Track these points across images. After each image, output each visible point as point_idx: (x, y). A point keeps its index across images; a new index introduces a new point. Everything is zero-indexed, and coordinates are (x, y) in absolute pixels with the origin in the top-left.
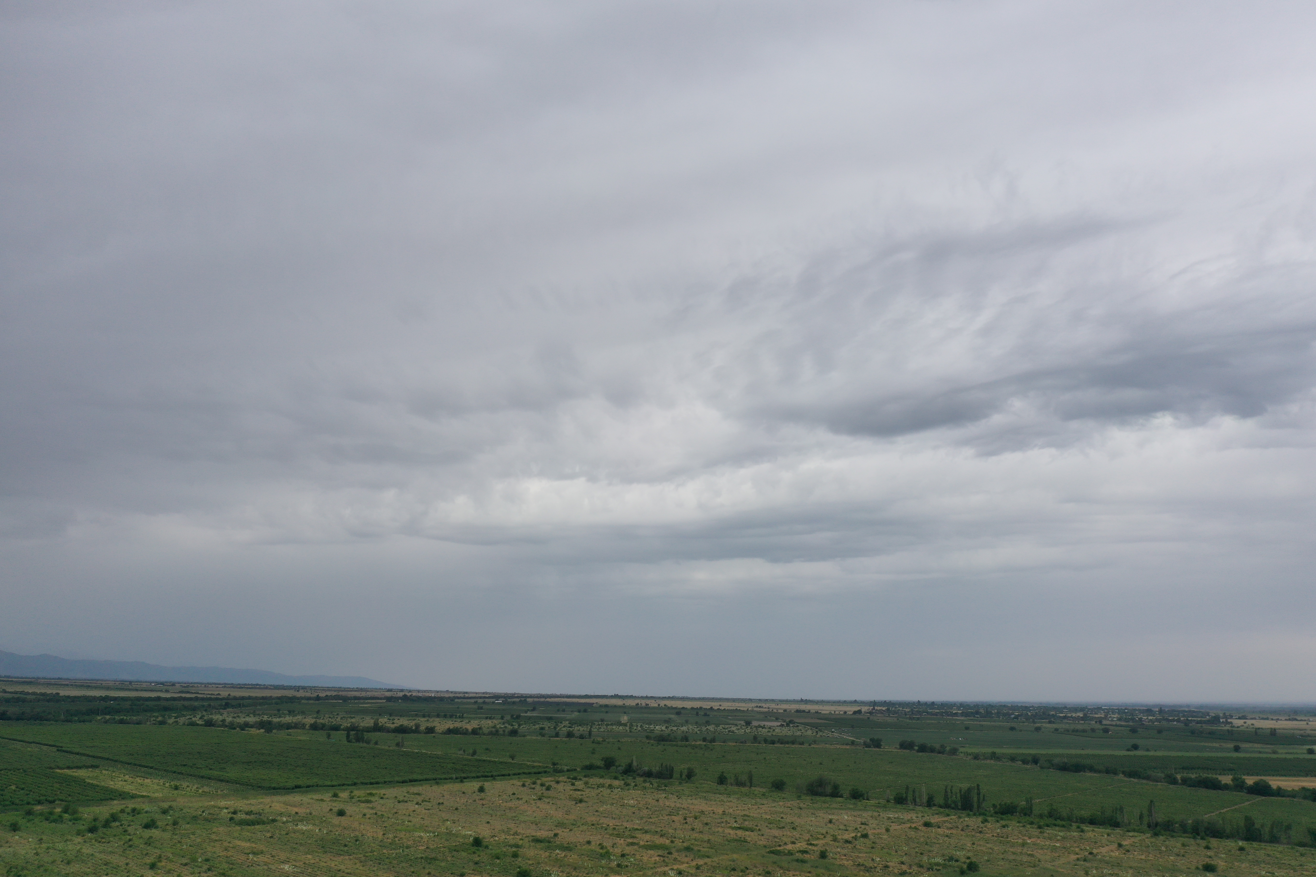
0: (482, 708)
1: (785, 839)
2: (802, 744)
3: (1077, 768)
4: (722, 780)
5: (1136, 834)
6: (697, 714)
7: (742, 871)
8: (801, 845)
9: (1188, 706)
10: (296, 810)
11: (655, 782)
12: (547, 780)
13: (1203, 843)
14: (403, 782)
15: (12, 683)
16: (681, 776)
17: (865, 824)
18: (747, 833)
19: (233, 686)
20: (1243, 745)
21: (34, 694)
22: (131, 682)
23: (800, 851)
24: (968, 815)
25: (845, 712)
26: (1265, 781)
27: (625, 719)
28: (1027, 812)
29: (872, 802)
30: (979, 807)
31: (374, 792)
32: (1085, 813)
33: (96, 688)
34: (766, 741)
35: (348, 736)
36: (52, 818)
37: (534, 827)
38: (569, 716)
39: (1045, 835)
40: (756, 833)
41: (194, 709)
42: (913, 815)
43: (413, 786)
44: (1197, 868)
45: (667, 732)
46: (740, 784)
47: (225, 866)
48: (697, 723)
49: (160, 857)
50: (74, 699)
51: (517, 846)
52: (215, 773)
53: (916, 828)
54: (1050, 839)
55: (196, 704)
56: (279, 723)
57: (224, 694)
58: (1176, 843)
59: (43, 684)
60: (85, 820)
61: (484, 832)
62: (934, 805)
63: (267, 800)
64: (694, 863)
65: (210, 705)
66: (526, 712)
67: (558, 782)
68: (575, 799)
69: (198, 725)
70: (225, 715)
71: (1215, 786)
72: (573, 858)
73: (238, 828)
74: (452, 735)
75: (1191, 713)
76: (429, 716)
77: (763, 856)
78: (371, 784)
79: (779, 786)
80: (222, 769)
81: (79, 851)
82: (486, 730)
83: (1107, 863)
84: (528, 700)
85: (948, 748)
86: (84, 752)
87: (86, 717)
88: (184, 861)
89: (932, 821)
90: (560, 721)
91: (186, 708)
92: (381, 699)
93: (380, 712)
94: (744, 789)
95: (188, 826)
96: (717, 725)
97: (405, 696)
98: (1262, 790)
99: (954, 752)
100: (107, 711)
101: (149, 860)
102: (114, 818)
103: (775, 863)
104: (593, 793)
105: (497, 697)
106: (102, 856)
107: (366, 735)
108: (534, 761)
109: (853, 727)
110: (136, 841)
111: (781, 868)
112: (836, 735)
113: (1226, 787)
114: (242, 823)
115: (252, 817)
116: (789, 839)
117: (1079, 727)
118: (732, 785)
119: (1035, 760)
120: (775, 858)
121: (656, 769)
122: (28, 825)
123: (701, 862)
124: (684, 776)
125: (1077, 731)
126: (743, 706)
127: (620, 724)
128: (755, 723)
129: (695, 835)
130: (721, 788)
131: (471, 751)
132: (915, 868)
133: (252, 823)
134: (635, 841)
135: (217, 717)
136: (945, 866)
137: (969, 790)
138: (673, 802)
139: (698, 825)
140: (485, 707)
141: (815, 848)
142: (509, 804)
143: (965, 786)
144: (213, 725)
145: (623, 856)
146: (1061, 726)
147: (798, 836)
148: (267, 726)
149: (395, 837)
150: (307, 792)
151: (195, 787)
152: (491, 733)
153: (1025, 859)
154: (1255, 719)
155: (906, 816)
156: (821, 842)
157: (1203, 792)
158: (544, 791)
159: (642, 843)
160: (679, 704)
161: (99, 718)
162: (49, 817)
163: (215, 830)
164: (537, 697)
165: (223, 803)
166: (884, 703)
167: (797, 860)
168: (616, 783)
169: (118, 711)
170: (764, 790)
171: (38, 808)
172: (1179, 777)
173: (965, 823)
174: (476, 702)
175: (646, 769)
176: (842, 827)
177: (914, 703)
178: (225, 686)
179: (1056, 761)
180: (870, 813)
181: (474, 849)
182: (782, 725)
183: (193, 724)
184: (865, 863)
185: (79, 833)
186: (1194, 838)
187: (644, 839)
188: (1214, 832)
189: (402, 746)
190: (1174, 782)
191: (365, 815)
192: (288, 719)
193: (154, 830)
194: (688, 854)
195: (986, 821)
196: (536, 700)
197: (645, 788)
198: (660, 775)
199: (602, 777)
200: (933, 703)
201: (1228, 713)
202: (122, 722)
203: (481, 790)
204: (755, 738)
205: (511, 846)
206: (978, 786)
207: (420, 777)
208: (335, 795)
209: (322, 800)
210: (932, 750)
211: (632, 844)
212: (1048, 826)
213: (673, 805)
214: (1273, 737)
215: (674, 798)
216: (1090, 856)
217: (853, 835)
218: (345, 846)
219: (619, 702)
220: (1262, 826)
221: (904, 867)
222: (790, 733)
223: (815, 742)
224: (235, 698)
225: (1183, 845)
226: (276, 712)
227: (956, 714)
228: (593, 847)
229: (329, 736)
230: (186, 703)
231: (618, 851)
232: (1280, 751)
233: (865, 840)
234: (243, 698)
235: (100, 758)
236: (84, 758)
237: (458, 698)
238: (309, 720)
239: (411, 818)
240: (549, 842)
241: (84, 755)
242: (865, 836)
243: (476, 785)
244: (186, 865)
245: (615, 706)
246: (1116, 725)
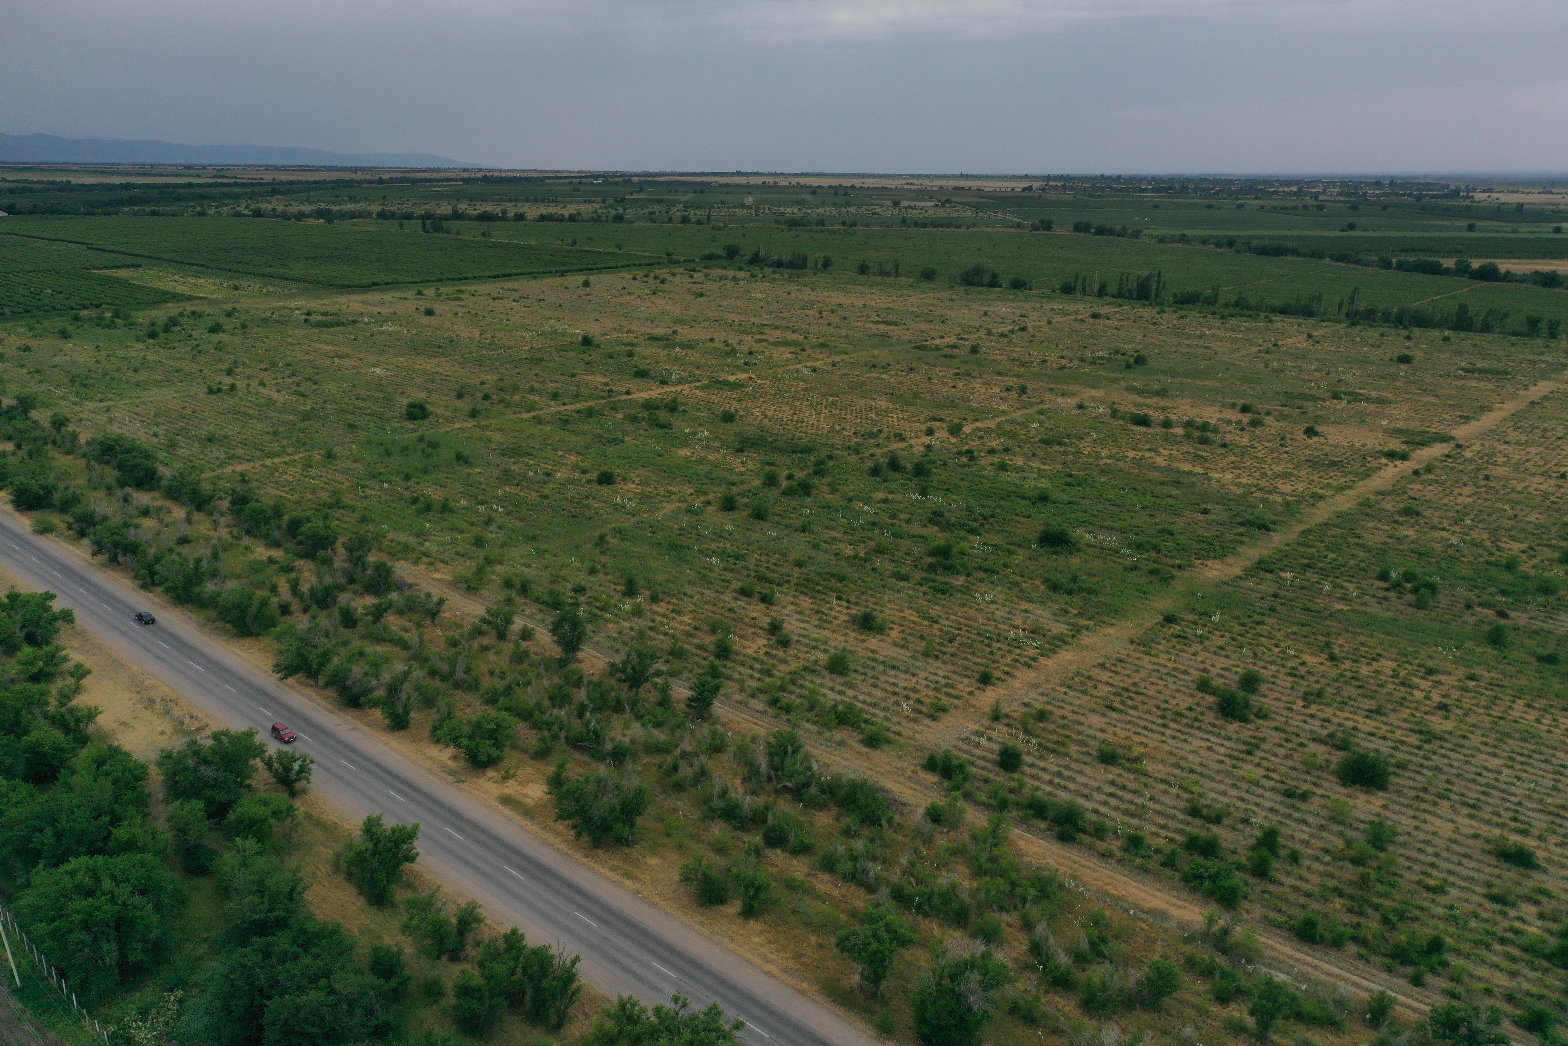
0: (578, 190)
1: (932, 333)
2: (959, 227)
3: (1278, 251)
4: (863, 270)
5: (1330, 324)
6: (836, 193)
7: (883, 367)
8: (951, 340)
9: (1426, 177)
10: (377, 309)
11: (786, 272)
12: (662, 272)
13: (1405, 333)
14: (495, 277)
15: (10, 169)
16: (816, 265)
17: (1025, 316)
18: (890, 327)
19: (276, 168)
20: (1479, 224)
21: (40, 182)
22: (152, 166)
23: (949, 346)
24: (1144, 306)
25: (1013, 189)
26: (1493, 265)
27: (749, 200)
28: (1210, 302)
29: (1035, 292)
30: (1157, 296)
31: (463, 288)
32: (1277, 302)
33: (112, 173)
34: (916, 224)
35: (424, 226)
36: (103, 323)
37: (649, 323)
38: (682, 199)
39: (1228, 326)
40: (900, 327)
41: (236, 197)
42: (1080, 306)
43: (508, 281)
44: (1391, 360)
45: (800, 215)
46: (884, 274)
47: (309, 370)
48: (835, 204)
49: (235, 362)
50: (91, 188)
51: (632, 345)
52: (278, 271)
53: (1082, 320)
54: (1232, 330)
55: (237, 190)
56: (340, 211)
57: (268, 177)
58: (1373, 334)
59: (49, 170)
60: (141, 324)
61: (594, 331)
62: (1106, 295)
63: (343, 299)
64: (830, 360)
65: (253, 192)
66: (632, 194)
67: (674, 275)
68: (694, 293)
69: (244, 215)
70: (274, 203)
71: (1434, 270)
72: (695, 356)
73: (316, 330)
74: (546, 223)
75: (1428, 186)
76: (516, 200)
77: (908, 352)
78: (459, 279)
79: (929, 276)
80: (284, 266)
81: (144, 358)
82: (586, 217)
83: (1291, 354)
84: (634, 179)
85: (1130, 231)
86: (117, 249)
87: (111, 209)
88: (263, 366)
89: (1101, 312)
90: (672, 203)
91: (226, 196)
92: (456, 181)
93: (458, 196)
94: (887, 280)
95: (259, 329)
96: (859, 207)
97: (485, 177)
98: (1488, 274)
99: (1137, 234)
100: (131, 202)
101: (226, 366)
102: (173, 322)
103: (920, 358)
104: (715, 286)
105: (595, 176)
106: (171, 363)
107: (445, 224)
108: (645, 252)
109: (1020, 206)
110: (204, 347)
111: (927, 363)
112: (999, 216)
113: (1447, 272)
114: (318, 325)
115: (329, 318)
116: (938, 334)
117: (1290, 204)
118: (874, 275)
119: (1231, 243)
120: (920, 353)
121: (787, 258)
122: (79, 331)
123: (837, 359)
124: (819, 266)
125: (1286, 208)
126: (890, 183)
127: (743, 206)
128: (904, 204)
129: (832, 330)
130: (862, 278)
131: (570, 241)
132: (1076, 362)
133: (331, 325)
134: (763, 337)
135: (264, 206)
136: (1109, 360)
137: (1149, 277)
138: (806, 294)
139: (835, 319)
140: (582, 188)
141: (966, 343)
142: (620, 300)
143: (1144, 273)
144: (263, 216)
145: (751, 353)
146: (1268, 203)
147: (947, 330)
148: (327, 216)
149: (494, 337)
150: (386, 290)
151: (257, 287)
152: (592, 220)
153: (1200, 351)
154: (1502, 192)
155: (1072, 307)
156: (972, 337)
157: (1418, 277)
158: (658, 285)
159: (771, 340)
160: (814, 182)
161: (126, 209)
162: (99, 322)
163: (290, 333)
164: (644, 176)
165: (293, 304)
166: (1061, 178)
167: (945, 356)
168: (741, 274)
169: (146, 201)
170: (912, 280)
171: (85, 312)
172: (1394, 260)
173: (1139, 314)
174: (571, 183)
175: (776, 258)
176: (998, 320)
177: (1096, 178)
178: (267, 168)
179: (1255, 243)
180: (1031, 304)
181: (583, 348)
182: (936, 206)
183: (239, 215)
184: (1022, 358)
185: (138, 339)
186: (1396, 327)
187: (773, 335)
188: (1421, 321)
189: (489, 236)
190: (1387, 265)
191: (456, 314)
192: (350, 207)
193: (221, 335)
194: (823, 350)
195: (1163, 311)
196: (642, 179)
197: (774, 279)
198: (791, 265)
199: (725, 268)
200: (1119, 177)
201: (1471, 184)
202: (153, 213)
203: (586, 284)
204: (904, 222)
205: (626, 345)
206: (1159, 273)
207: (514, 271)
208: (420, 293)
209: (405, 298)
210: (1111, 233)
211: (761, 341)
212: (1232, 316)
213: (806, 298)
214: (1519, 213)
215: (807, 291)
216: (1274, 348)
217: (1010, 328)
218: (440, 347)
219: (742, 180)
220: (1477, 314)
221: (1063, 362)
222: (945, 215)
223: (974, 225)
224: (282, 183)
225: (1382, 335)
226: (333, 199)
227: (1145, 190)
228: (717, 344)
229: (401, 226)
230: (226, 190)
231: (745, 348)
232: (1520, 230)
233: (1024, 334)
234: (291, 183)
235: (140, 256)
236: (121, 256)
237: (549, 178)
238: (375, 208)
239: (509, 317)
240: (668, 340)
241: (120, 253)
242: (1023, 329)
243: (580, 279)
244: (266, 370)
245: (738, 185)
246: (1335, 202)
